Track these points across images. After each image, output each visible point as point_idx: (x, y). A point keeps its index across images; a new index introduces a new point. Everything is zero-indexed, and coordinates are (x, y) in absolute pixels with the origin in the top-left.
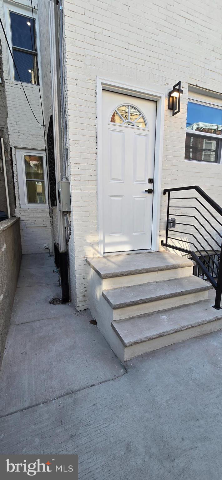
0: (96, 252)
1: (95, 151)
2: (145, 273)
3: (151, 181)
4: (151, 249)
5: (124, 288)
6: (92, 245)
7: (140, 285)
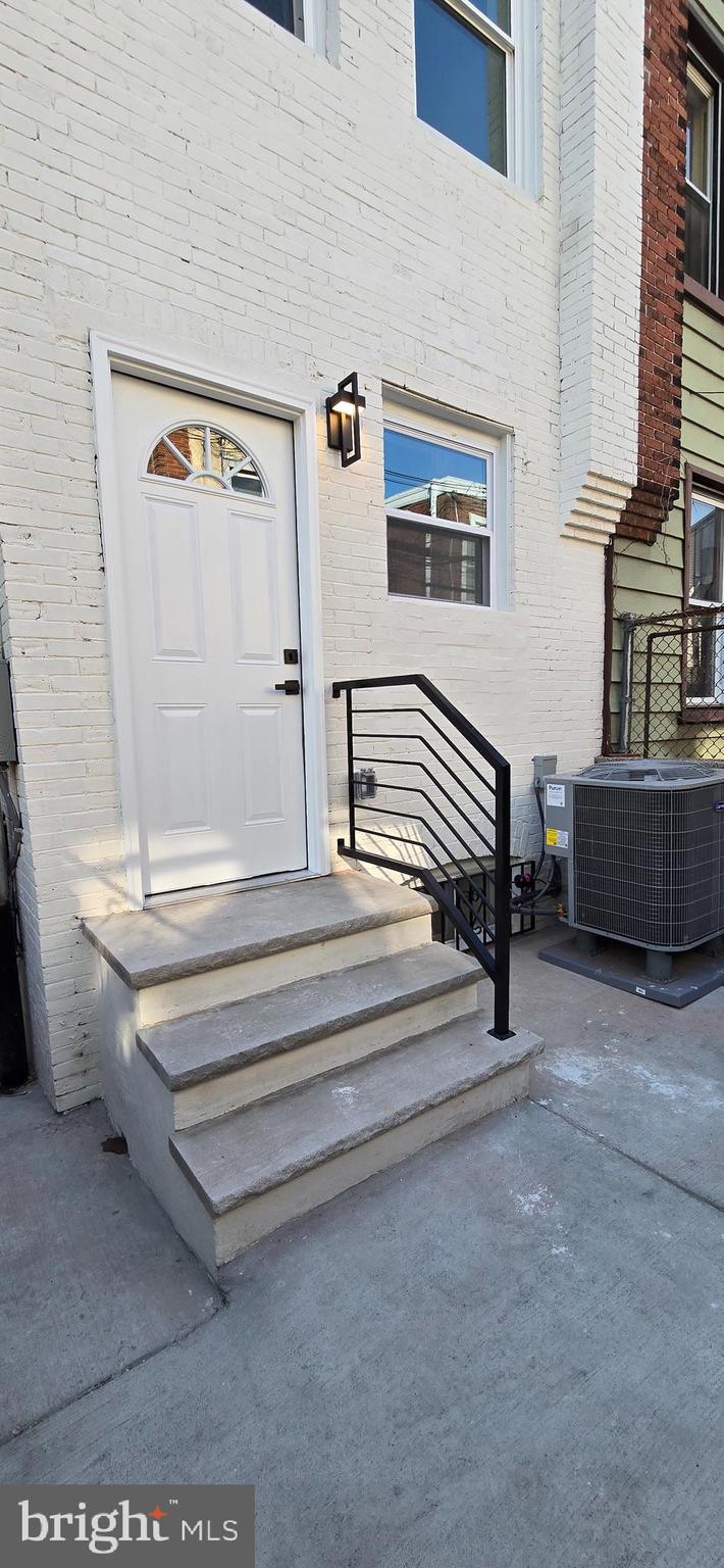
0: (118, 896)
1: (96, 562)
2: (282, 951)
3: (292, 657)
4: (307, 868)
5: (214, 1010)
6: (102, 872)
7: (268, 995)
